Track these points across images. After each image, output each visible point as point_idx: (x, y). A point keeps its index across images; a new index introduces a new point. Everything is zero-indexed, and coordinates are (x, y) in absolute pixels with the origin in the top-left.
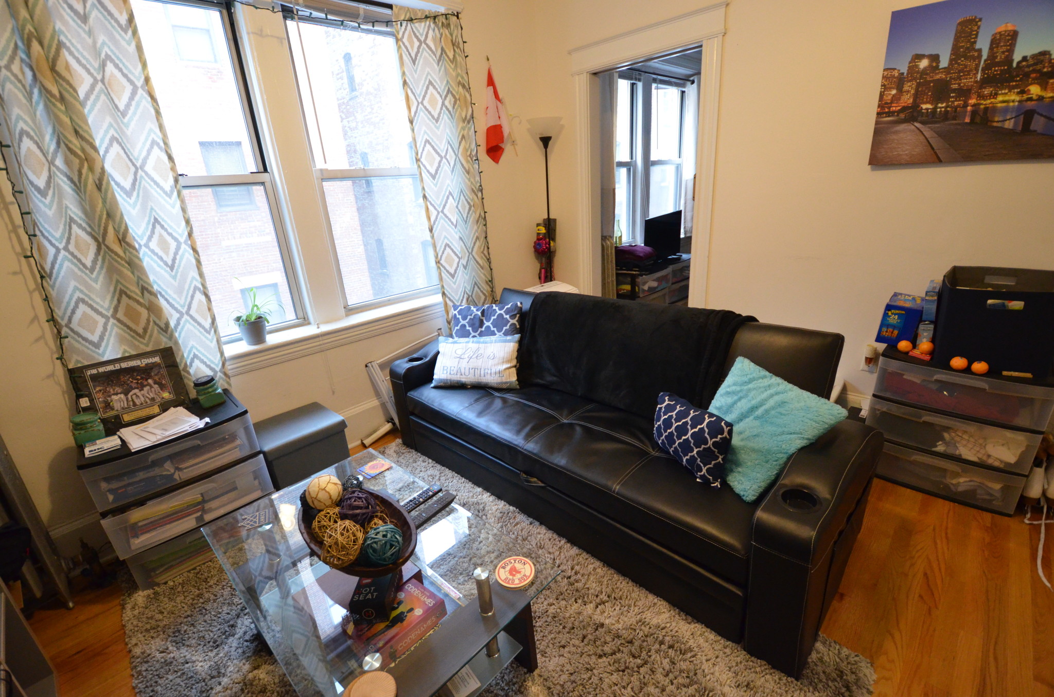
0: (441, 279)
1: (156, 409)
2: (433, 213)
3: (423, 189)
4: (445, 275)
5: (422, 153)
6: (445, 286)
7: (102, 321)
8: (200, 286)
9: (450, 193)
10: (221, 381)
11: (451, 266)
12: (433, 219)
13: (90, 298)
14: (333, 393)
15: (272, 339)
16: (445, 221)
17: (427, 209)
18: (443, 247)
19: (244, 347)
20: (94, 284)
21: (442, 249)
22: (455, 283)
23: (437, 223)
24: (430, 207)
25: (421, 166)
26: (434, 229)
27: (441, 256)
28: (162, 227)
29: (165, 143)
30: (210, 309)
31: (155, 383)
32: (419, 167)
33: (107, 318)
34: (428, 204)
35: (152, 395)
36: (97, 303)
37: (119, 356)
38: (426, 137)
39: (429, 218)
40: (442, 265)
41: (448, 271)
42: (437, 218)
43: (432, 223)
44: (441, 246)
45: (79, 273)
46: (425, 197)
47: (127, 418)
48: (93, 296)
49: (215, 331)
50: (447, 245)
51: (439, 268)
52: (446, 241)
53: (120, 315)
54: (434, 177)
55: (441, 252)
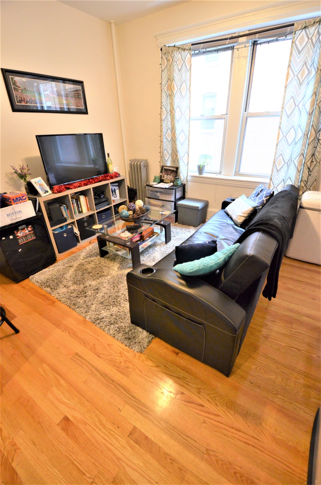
0: (272, 171)
1: (170, 182)
2: (281, 136)
3: (280, 123)
4: (275, 170)
5: (286, 104)
6: (273, 175)
7: (168, 155)
8: (187, 152)
9: (293, 126)
10: (185, 181)
11: (279, 166)
12: (279, 140)
13: (167, 149)
14: (216, 201)
15: (205, 175)
16: (285, 142)
17: (279, 134)
18: (279, 155)
19: (197, 174)
20: (169, 146)
21: (278, 156)
22: (277, 175)
23: (281, 142)
24: (281, 133)
25: (284, 111)
26: (278, 145)
27: (277, 160)
28: (184, 132)
29: (190, 106)
30: (188, 159)
31: (173, 175)
32: (282, 111)
33: (170, 155)
34: (280, 131)
35: (170, 178)
36: (169, 151)
37: (170, 166)
38: (293, 95)
39: (278, 139)
40: (275, 164)
41: (276, 168)
42: (282, 139)
43: (279, 141)
44: (278, 154)
45: (166, 142)
46: (280, 127)
47: (165, 181)
48: (168, 149)
49: (188, 166)
50: (281, 155)
51: (273, 165)
52: (282, 152)
53: (172, 155)
54: (288, 117)
55: (277, 157)
